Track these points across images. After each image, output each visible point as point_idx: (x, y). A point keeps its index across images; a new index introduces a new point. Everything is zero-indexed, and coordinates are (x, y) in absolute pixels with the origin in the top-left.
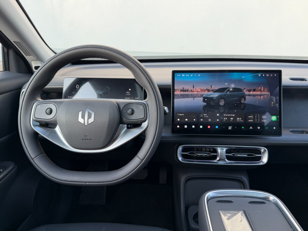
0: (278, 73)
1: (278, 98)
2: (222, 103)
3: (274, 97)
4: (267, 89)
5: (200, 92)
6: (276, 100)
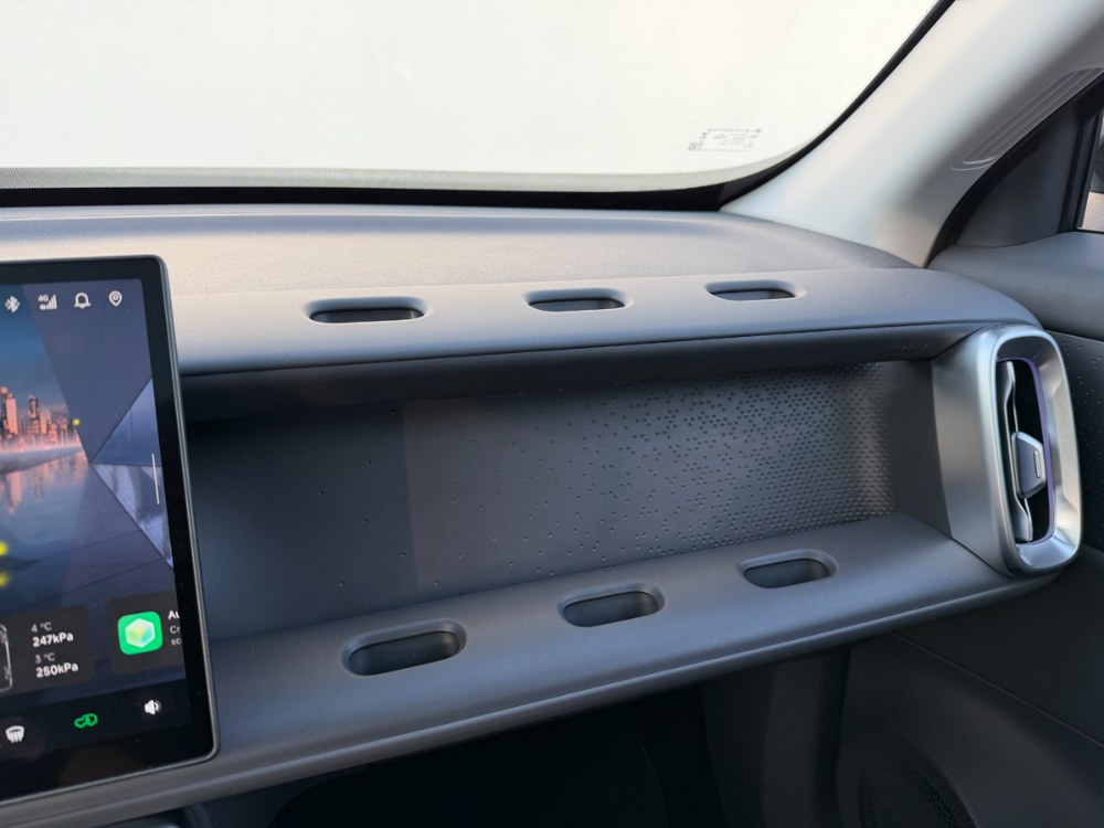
0: (137, 285)
1: (155, 472)
3: (124, 473)
4: (55, 415)
6: (144, 485)
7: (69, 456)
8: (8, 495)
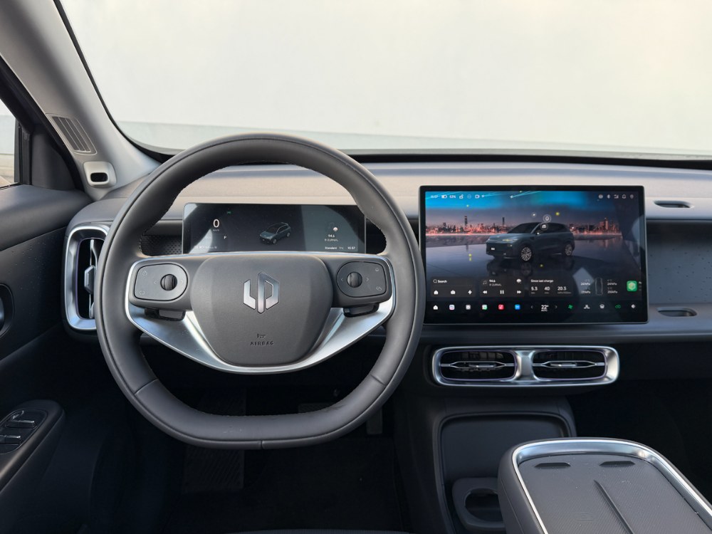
0: (637, 193)
1: (638, 244)
2: (526, 256)
4: (616, 226)
5: (479, 232)
6: (635, 247)
7: (619, 237)
8: (604, 245)
